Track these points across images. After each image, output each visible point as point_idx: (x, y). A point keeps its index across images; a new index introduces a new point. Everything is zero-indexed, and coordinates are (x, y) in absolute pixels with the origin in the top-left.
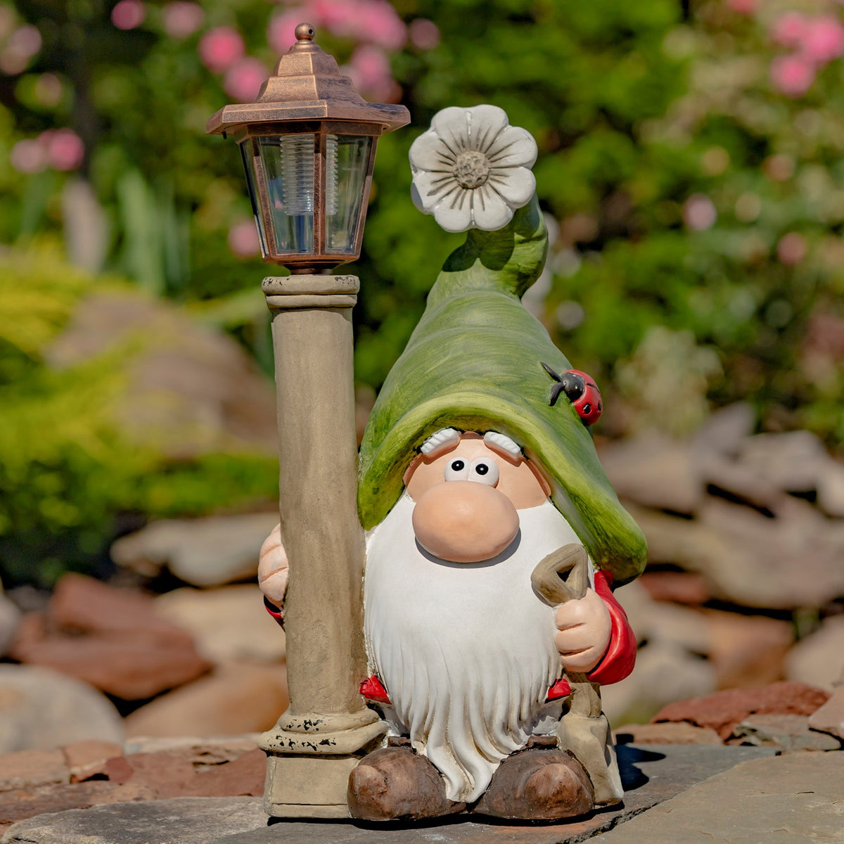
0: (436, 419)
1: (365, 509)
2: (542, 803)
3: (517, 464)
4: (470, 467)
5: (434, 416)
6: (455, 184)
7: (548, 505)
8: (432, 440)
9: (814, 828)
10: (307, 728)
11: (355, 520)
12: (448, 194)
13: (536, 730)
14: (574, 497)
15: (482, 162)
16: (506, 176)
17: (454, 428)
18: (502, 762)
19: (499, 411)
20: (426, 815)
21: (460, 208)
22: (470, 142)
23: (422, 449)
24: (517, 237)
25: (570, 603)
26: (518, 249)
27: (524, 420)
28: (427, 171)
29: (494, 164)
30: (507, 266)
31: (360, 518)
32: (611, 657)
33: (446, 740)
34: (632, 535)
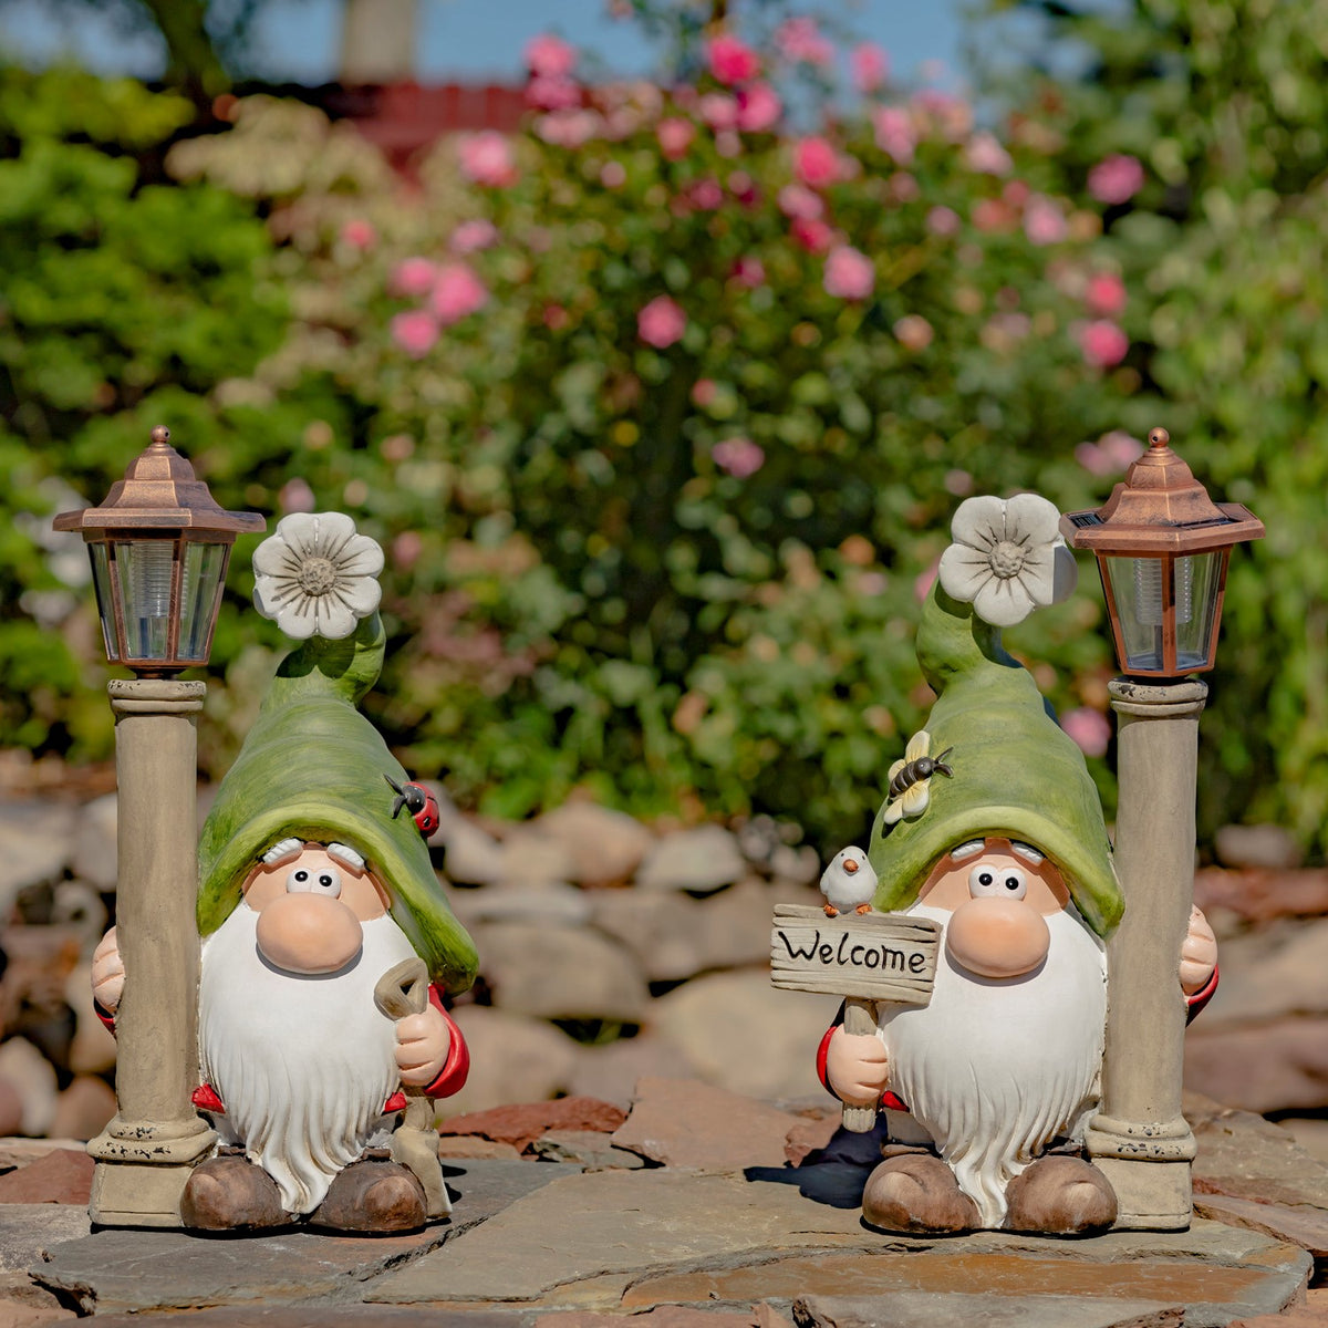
0: (282, 829)
1: (203, 917)
2: (381, 1216)
3: (359, 876)
4: (314, 878)
5: (279, 826)
6: (299, 590)
7: (387, 918)
8: (275, 850)
9: (651, 1244)
10: (139, 1136)
11: (193, 928)
12: (292, 601)
13: (369, 1142)
14: (415, 911)
15: (329, 569)
16: (352, 585)
17: (298, 839)
18: (339, 1174)
19: (345, 823)
20: (262, 1225)
21: (305, 615)
22: (316, 549)
23: (265, 858)
24: (358, 645)
25: (412, 1017)
26: (358, 658)
27: (370, 834)
28: (271, 576)
29: (340, 573)
30: (346, 674)
31: (199, 925)
32: (449, 1072)
33: (283, 1152)
34: (468, 950)
